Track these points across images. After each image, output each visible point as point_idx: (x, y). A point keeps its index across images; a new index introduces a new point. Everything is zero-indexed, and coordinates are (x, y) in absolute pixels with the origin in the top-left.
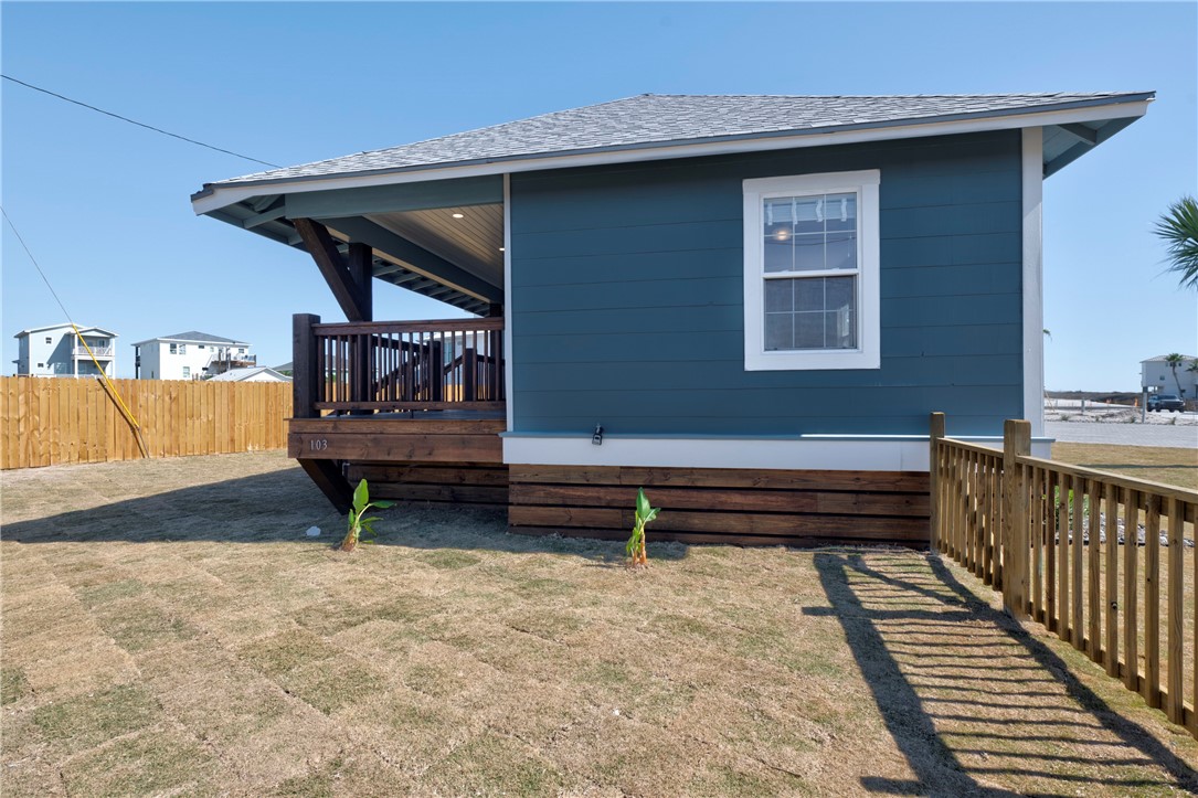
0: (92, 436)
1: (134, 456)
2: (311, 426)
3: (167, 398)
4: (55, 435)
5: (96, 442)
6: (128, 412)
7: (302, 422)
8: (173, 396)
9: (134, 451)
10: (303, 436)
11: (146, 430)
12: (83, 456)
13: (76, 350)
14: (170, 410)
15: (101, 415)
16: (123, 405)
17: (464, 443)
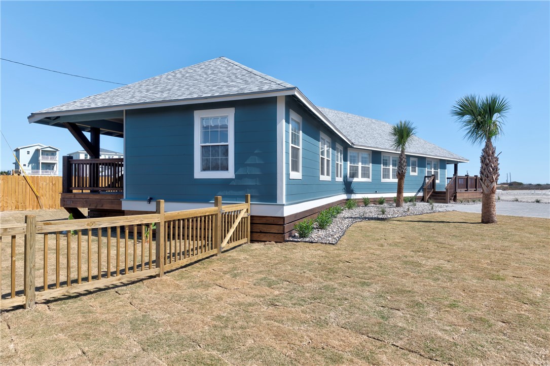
0: (20, 200)
1: (37, 208)
2: (68, 195)
3: (51, 184)
4: (6, 198)
5: (22, 202)
6: (35, 190)
7: (65, 194)
8: (54, 183)
9: (37, 206)
10: (65, 199)
11: (42, 197)
12: (17, 208)
13: (40, 158)
14: (52, 189)
15: (24, 190)
16: (33, 186)
17: (112, 203)
